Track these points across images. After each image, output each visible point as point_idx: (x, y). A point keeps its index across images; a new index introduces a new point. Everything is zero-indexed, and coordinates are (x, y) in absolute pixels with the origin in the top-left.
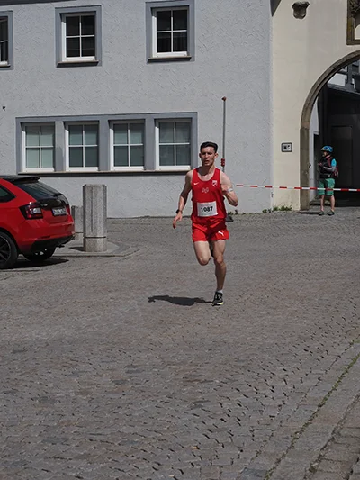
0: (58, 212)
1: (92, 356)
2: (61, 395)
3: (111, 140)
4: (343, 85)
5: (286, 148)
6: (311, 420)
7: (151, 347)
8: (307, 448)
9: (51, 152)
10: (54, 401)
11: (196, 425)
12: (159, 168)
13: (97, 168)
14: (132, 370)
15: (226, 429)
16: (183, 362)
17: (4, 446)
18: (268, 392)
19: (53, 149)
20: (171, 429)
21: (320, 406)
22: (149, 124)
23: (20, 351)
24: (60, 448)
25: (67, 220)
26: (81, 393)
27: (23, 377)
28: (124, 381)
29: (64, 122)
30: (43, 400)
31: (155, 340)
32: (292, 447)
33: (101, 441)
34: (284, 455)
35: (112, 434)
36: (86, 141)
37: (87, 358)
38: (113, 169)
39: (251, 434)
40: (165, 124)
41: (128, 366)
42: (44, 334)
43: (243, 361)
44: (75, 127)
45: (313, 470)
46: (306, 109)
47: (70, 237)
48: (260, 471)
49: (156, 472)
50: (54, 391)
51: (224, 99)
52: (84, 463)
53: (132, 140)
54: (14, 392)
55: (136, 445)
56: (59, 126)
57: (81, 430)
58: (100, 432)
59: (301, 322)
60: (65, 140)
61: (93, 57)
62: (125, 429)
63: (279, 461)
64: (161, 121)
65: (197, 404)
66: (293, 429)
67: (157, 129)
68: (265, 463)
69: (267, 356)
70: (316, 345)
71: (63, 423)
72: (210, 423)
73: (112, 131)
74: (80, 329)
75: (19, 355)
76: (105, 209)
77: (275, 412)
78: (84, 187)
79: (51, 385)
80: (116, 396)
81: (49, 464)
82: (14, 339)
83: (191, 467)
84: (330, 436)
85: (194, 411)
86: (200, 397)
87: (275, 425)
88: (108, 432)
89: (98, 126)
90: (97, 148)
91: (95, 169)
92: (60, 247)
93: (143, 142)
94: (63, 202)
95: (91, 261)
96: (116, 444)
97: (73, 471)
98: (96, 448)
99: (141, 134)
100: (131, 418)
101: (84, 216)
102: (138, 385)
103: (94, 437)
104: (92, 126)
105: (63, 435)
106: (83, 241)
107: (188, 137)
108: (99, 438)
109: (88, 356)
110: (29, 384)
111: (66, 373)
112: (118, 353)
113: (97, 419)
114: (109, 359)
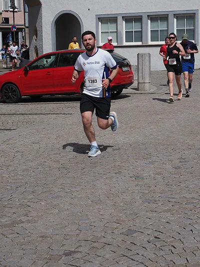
0: (124, 69)
1: (157, 153)
2: (146, 175)
3: (149, 26)
7: (189, 147)
9: (116, 34)
10: (143, 178)
14: (183, 160)
17: (122, 204)
19: (117, 32)
22: (171, 17)
23: (117, 149)
24: (154, 206)
25: (130, 74)
26: (157, 174)
27: (123, 164)
28: (179, 168)
29: (123, 17)
30: (137, 177)
31: (191, 143)
33: (175, 202)
35: (180, 198)
36: (135, 27)
37: (155, 154)
38: (150, 43)
40: (179, 17)
41: (180, 159)
42: (127, 139)
44: (128, 19)
47: (132, 83)
50: (142, 172)
52: (169, 214)
53: (161, 26)
54: (120, 173)
55: (195, 205)
56: (120, 19)
57: (162, 195)
58: (173, 197)
60: (123, 27)
62: (186, 195)
64: (178, 16)
67: (175, 20)
71: (151, 191)
73: (149, 21)
74: (146, 136)
75: (117, 151)
76: (150, 67)
78: (138, 55)
79: (139, 169)
80: (177, 176)
81: (150, 215)
82: (111, 142)
88: (177, 196)
89: (142, 18)
90: (141, 31)
91: (140, 43)
92: (126, 88)
93: (168, 27)
94: (127, 63)
95: (142, 96)
96: (184, 204)
97: (164, 219)
98: (173, 206)
99: (166, 23)
100: (188, 188)
101: (138, 71)
102: (188, 170)
103: (170, 200)
104: (138, 19)
105: (153, 198)
106: (137, 85)
107: (193, 24)
108: (173, 200)
109: (155, 152)
110: (127, 168)
111: (145, 162)
112: (172, 151)
113: (170, 189)
114: (168, 154)
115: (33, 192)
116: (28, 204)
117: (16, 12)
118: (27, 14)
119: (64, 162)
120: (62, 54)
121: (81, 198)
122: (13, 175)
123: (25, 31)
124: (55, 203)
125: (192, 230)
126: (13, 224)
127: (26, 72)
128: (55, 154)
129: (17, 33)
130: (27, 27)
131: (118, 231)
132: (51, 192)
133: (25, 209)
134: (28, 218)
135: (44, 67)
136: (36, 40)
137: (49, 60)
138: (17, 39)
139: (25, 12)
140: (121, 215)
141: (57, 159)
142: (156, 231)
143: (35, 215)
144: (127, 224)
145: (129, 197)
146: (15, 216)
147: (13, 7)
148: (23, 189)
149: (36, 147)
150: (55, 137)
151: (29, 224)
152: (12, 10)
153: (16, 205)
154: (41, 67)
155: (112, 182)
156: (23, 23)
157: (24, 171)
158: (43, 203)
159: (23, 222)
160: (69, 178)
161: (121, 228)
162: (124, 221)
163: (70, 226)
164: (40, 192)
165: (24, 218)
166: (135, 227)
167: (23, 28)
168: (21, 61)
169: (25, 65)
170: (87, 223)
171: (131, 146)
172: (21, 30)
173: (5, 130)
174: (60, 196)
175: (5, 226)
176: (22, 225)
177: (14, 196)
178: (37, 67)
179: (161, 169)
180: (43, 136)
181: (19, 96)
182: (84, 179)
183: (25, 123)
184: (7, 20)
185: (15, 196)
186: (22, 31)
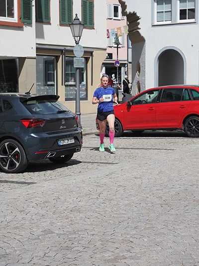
115: (136, 228)
116: (131, 239)
117: (120, 48)
118: (130, 50)
119: (166, 199)
120: (166, 89)
121: (185, 236)
122: (115, 209)
123: (127, 66)
124: (158, 240)
126: (116, 259)
127: (129, 106)
128: (157, 190)
129: (120, 68)
130: (130, 63)
132: (154, 229)
133: (128, 245)
134: (131, 254)
135: (146, 102)
136: (139, 75)
137: (152, 96)
138: (120, 74)
139: (128, 48)
141: (160, 195)
143: (138, 251)
146: (117, 251)
147: (117, 43)
148: (125, 224)
149: (138, 182)
150: (157, 173)
151: (132, 260)
152: (116, 46)
153: (119, 240)
154: (144, 102)
156: (126, 59)
157: (126, 206)
158: (145, 240)
159: (126, 258)
160: (172, 215)
163: (173, 265)
164: (143, 228)
165: (127, 254)
167: (126, 64)
168: (124, 96)
169: (128, 100)
170: (190, 263)
172: (124, 65)
173: (107, 163)
174: (163, 234)
175: (108, 261)
176: (125, 261)
177: (116, 231)
178: (140, 102)
180: (144, 171)
181: (121, 130)
182: (187, 216)
183: (127, 158)
184: (110, 56)
185: (118, 231)
186: (125, 67)
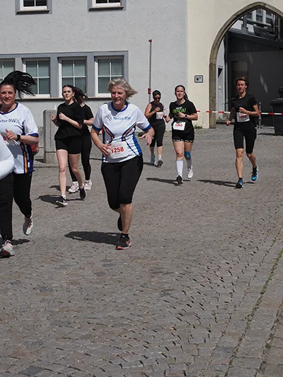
1: (72, 252)
2: (56, 285)
3: (60, 72)
4: (240, 29)
5: (198, 79)
6: (258, 305)
8: (260, 328)
10: (52, 290)
11: (168, 310)
12: (98, 95)
13: (49, 95)
14: (107, 263)
15: (194, 313)
16: (145, 257)
17: (21, 329)
18: (219, 282)
20: (151, 313)
21: (262, 293)
22: (90, 60)
24: (67, 330)
26: (72, 284)
27: (22, 270)
28: (103, 273)
29: (22, 59)
30: (43, 289)
32: (248, 328)
33: (97, 324)
34: (243, 334)
35: (104, 317)
36: (40, 73)
37: (69, 254)
39: (213, 317)
40: (102, 60)
41: (104, 261)
43: (193, 256)
44: (31, 62)
45: (268, 346)
46: (214, 48)
47: (36, 152)
48: (229, 348)
49: (147, 350)
50: (50, 282)
51: (150, 41)
52: (88, 342)
53: (76, 72)
54: (18, 282)
55: (125, 327)
56: (18, 62)
57: (79, 315)
58: (94, 316)
59: (230, 223)
61: (46, 7)
62: (113, 314)
63: (241, 340)
64: (100, 58)
65: (165, 292)
66: (246, 313)
67: (96, 64)
68: (231, 341)
69: (210, 251)
70: (246, 242)
71: (63, 308)
72: (179, 308)
73: (60, 65)
74: (56, 229)
77: (228, 299)
78: (44, 112)
79: (46, 277)
80: (100, 286)
81: (61, 343)
83: (173, 345)
84: (275, 319)
85: (164, 298)
86: (166, 286)
87: (231, 310)
88: (100, 315)
89: (49, 61)
90: (49, 79)
91: (47, 96)
93: (86, 74)
95: (50, 171)
96: (110, 326)
97: (82, 349)
98: (94, 330)
99: (84, 67)
100: (116, 304)
101: (45, 135)
102: (115, 277)
103: (91, 321)
104: (44, 62)
105: (66, 319)
106: (43, 155)
107: (121, 71)
108: (95, 321)
109: (69, 252)
110: (28, 276)
111: (55, 266)
112: (93, 250)
113: (89, 305)
114: (86, 255)
125: (121, 365)
131: (15, 370)
140: (20, 345)
142: (70, 367)
144: (29, 359)
145: (32, 318)
155: (6, 297)
161: (19, 364)
162: (24, 354)
166: (39, 362)
171: (34, 243)
179: (77, 275)
